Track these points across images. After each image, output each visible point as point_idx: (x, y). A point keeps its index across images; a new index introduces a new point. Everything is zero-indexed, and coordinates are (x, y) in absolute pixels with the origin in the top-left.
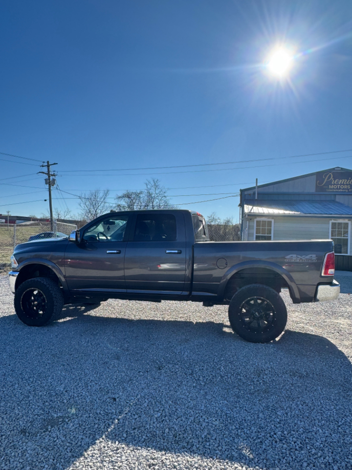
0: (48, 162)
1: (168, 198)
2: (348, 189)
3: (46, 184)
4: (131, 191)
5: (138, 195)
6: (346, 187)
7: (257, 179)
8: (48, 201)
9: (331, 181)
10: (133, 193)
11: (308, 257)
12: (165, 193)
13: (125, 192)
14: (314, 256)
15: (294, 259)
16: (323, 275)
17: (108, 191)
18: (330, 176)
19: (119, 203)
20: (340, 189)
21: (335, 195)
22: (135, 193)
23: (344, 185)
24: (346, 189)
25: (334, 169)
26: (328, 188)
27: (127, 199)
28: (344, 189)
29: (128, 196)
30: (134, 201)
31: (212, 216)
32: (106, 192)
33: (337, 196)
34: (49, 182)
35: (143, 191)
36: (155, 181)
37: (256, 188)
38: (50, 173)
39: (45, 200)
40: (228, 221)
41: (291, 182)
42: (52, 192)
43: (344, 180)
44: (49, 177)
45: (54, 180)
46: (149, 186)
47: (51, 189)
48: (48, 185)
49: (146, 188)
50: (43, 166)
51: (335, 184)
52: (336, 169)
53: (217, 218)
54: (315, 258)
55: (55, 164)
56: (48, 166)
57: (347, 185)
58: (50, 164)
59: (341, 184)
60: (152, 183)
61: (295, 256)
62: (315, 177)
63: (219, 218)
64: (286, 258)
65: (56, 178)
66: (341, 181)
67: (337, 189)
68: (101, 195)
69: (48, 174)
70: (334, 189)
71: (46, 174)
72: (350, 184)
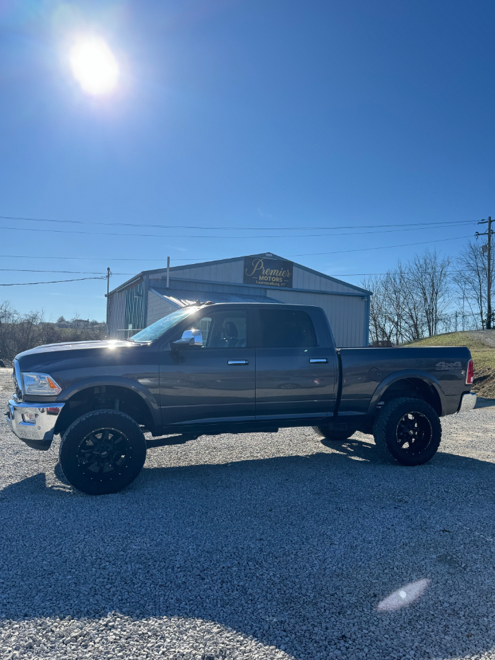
2: (280, 283)
6: (277, 279)
7: (169, 258)
9: (261, 270)
15: (443, 366)
16: (467, 383)
18: (260, 264)
20: (271, 281)
21: (266, 289)
23: (275, 276)
24: (277, 282)
25: (265, 254)
26: (258, 280)
28: (275, 282)
31: (4, 308)
33: (268, 291)
37: (168, 270)
40: (34, 318)
41: (213, 267)
43: (275, 271)
51: (265, 275)
52: (267, 255)
53: (12, 311)
57: (279, 277)
59: (272, 276)
61: (444, 363)
62: (242, 262)
63: (15, 312)
66: (272, 271)
67: (268, 281)
70: (264, 281)
72: (282, 277)
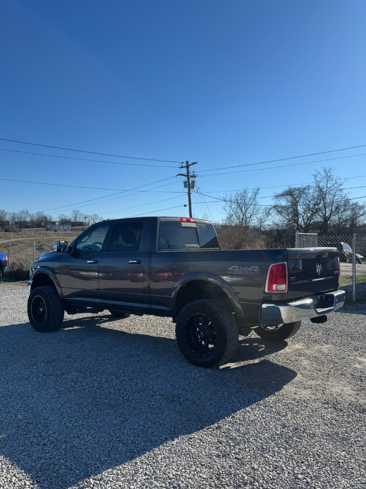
0: (187, 162)
1: (345, 192)
3: (185, 187)
4: (294, 187)
5: (302, 191)
8: (188, 206)
10: (295, 189)
11: (250, 269)
12: (340, 185)
13: (286, 189)
14: (257, 267)
15: (236, 270)
16: (266, 291)
17: (258, 190)
19: (278, 203)
22: (299, 189)
27: (289, 198)
29: (290, 193)
30: (297, 199)
32: (256, 191)
34: (189, 185)
35: (311, 185)
36: (327, 170)
38: (190, 174)
39: (185, 206)
42: (191, 196)
44: (189, 179)
45: (193, 182)
46: (318, 179)
47: (191, 192)
48: (187, 188)
49: (313, 180)
50: (182, 167)
54: (258, 270)
55: (194, 163)
56: (188, 167)
58: (189, 164)
60: (323, 173)
61: (237, 267)
64: (228, 270)
65: (196, 179)
68: (250, 195)
69: (188, 176)
71: (185, 176)
